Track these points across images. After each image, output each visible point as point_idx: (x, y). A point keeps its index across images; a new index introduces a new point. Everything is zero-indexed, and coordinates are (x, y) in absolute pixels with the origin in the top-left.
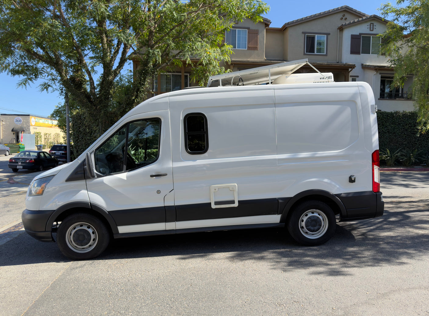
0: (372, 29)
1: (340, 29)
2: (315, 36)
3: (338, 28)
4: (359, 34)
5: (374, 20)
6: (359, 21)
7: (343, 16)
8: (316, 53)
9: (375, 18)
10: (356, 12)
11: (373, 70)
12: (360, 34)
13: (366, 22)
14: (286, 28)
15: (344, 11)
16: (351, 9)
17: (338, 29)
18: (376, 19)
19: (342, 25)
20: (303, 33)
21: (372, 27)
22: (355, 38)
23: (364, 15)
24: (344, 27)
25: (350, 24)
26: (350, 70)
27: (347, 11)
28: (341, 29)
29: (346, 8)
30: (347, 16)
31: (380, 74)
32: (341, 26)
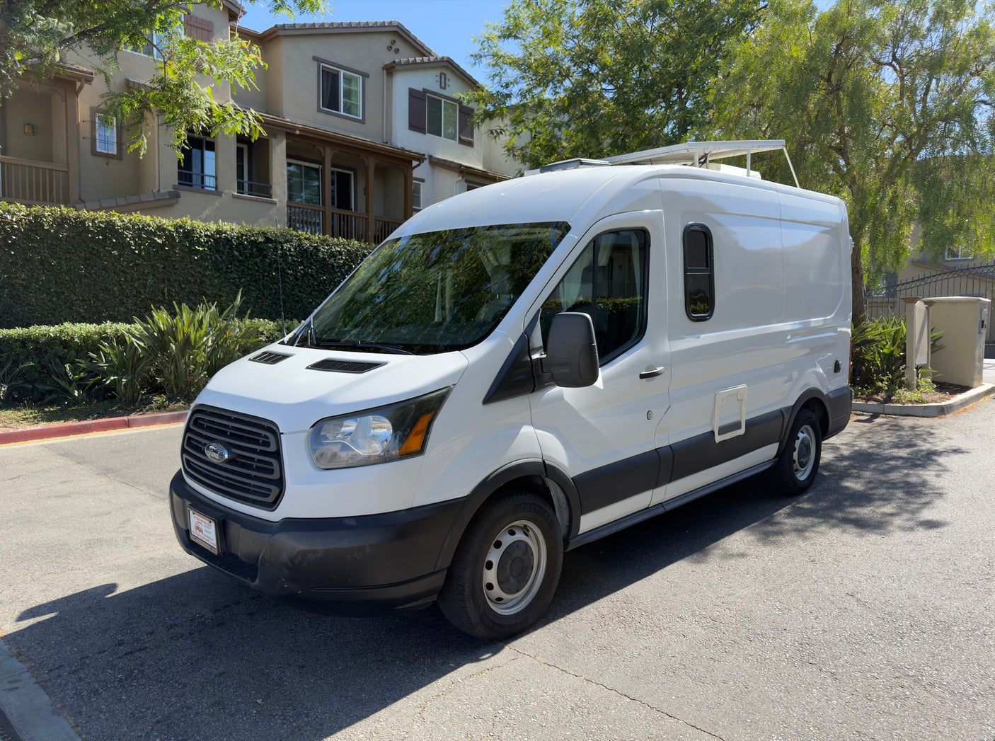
0: (443, 86)
1: (387, 70)
2: (338, 72)
3: (382, 66)
4: (421, 90)
5: (446, 67)
6: (422, 62)
7: (393, 44)
8: (342, 113)
9: (448, 65)
10: (415, 41)
11: (455, 171)
12: (425, 91)
13: (433, 68)
14: (278, 36)
15: (393, 32)
16: (408, 33)
17: (383, 69)
18: (450, 66)
19: (394, 62)
20: (315, 58)
21: (443, 79)
22: (416, 97)
23: (429, 53)
24: (397, 68)
25: (407, 63)
26: (415, 163)
27: (398, 34)
28: (390, 70)
29: (397, 26)
30: (399, 44)
31: (466, 181)
32: (391, 63)
